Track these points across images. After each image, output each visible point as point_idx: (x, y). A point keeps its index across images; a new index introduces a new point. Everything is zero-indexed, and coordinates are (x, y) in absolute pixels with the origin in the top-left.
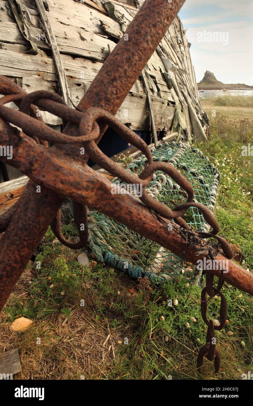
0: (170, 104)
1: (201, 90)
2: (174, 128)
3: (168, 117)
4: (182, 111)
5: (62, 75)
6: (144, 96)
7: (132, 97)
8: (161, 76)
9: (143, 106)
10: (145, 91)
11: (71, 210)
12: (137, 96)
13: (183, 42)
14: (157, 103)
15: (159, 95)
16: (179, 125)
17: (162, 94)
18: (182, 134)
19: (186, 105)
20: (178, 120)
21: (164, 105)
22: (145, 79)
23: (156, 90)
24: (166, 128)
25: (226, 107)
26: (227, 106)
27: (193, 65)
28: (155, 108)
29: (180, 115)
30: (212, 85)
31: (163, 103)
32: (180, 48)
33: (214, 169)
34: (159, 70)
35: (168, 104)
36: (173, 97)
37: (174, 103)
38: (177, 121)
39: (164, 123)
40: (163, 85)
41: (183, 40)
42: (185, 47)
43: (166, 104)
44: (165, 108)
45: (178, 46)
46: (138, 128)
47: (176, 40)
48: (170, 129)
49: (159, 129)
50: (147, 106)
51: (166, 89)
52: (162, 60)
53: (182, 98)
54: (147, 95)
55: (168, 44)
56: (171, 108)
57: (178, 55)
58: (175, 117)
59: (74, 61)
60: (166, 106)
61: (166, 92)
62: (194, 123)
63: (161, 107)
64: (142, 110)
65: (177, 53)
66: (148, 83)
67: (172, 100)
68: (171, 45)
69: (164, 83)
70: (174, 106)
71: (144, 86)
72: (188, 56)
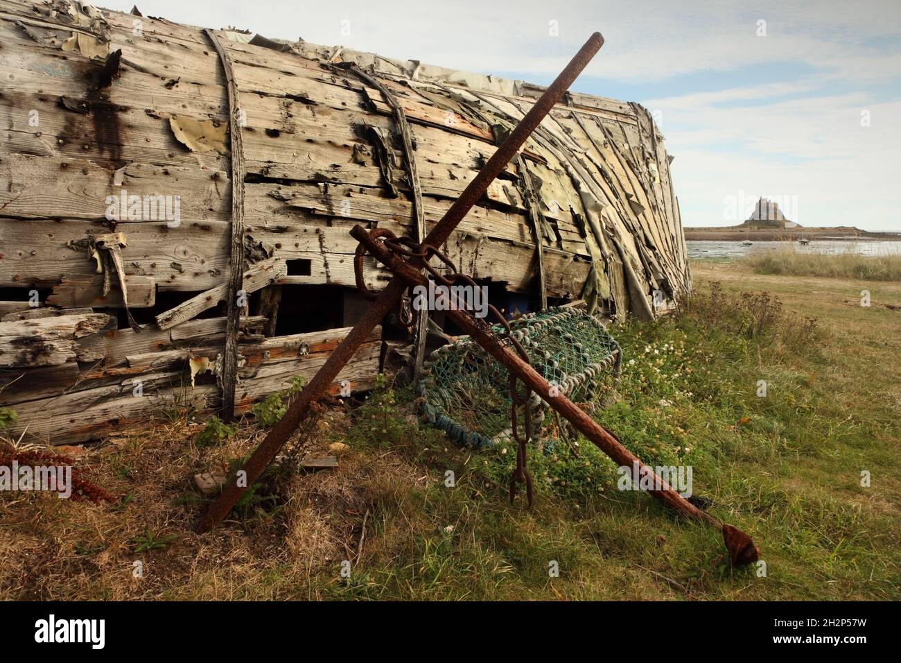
0: (580, 259)
2: (586, 295)
3: (575, 279)
4: (606, 271)
6: (533, 245)
7: (512, 247)
8: (570, 219)
9: (530, 260)
10: (535, 240)
12: (519, 246)
13: (656, 156)
14: (553, 257)
15: (559, 245)
16: (594, 292)
17: (564, 245)
18: (600, 305)
19: (619, 262)
20: (594, 283)
21: (567, 260)
22: (537, 225)
23: (554, 238)
24: (571, 295)
26: (782, 275)
27: (676, 195)
28: (550, 264)
29: (598, 276)
30: (773, 230)
31: (565, 257)
32: (647, 166)
34: (569, 210)
35: (576, 260)
36: (588, 250)
37: (588, 259)
38: (591, 285)
39: (566, 287)
40: (572, 232)
41: (656, 152)
42: (658, 164)
43: (572, 259)
44: (568, 264)
45: (642, 163)
46: (518, 289)
47: (641, 153)
48: (580, 297)
49: (558, 295)
50: (535, 261)
51: (576, 237)
52: (580, 195)
53: (608, 252)
54: (537, 245)
56: (583, 266)
58: (591, 278)
59: (438, 203)
60: (570, 261)
61: (574, 241)
62: (632, 292)
63: (561, 263)
64: (527, 265)
66: (541, 228)
67: (584, 253)
69: (575, 229)
70: (589, 263)
71: (534, 234)
72: (665, 178)
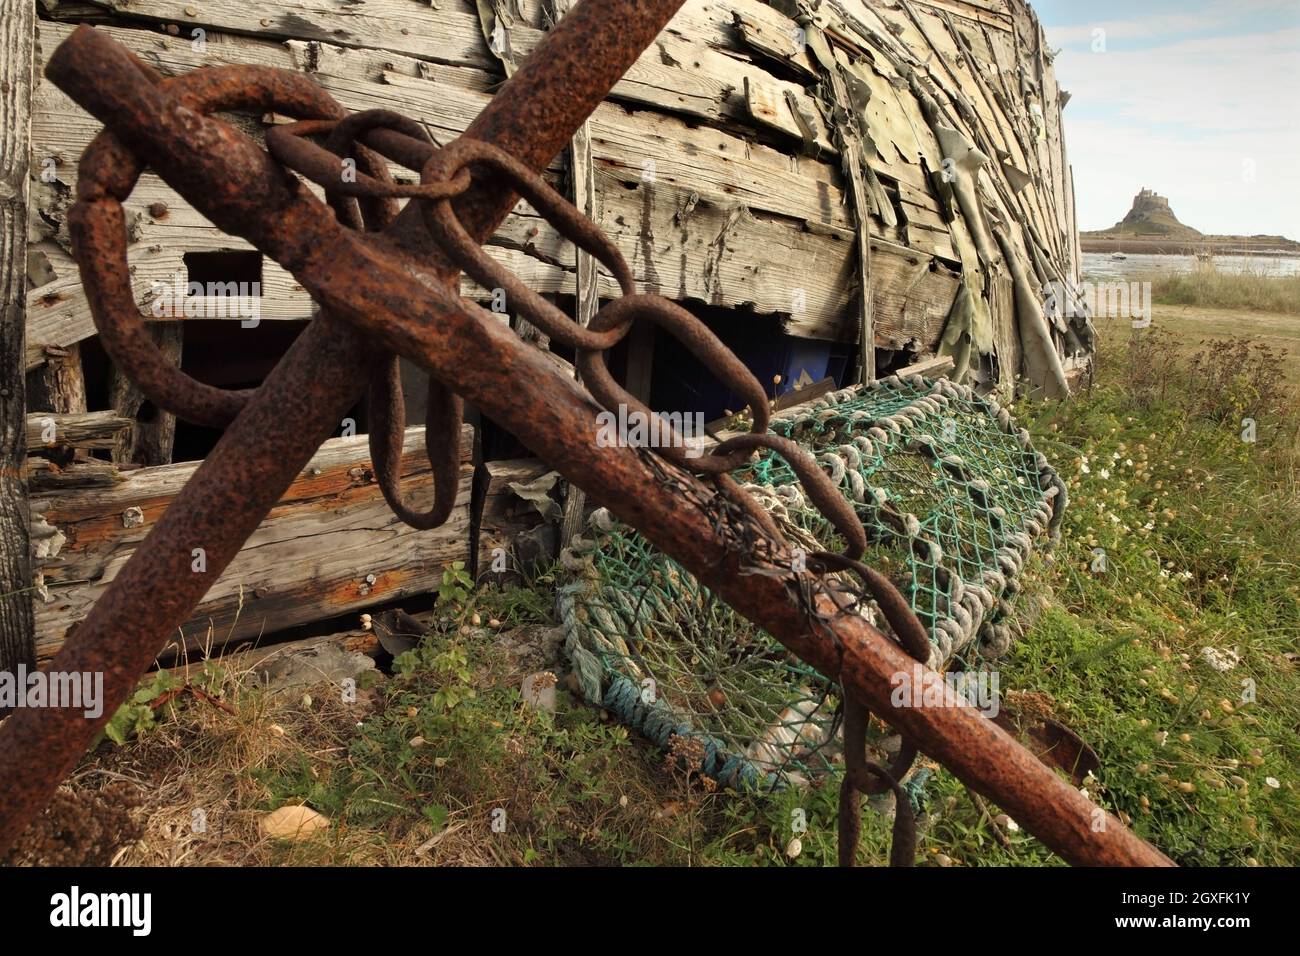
0: (941, 267)
1: (1116, 254)
2: (947, 344)
3: (929, 309)
4: (985, 294)
5: (581, 155)
6: (848, 233)
7: (804, 234)
8: (920, 181)
9: (840, 265)
10: (853, 220)
11: (542, 547)
12: (819, 233)
13: (1041, 89)
14: (889, 260)
15: (902, 236)
16: (965, 338)
17: (913, 235)
18: (974, 365)
19: (1007, 276)
20: (965, 319)
21: (916, 269)
22: (858, 186)
23: (891, 219)
24: (918, 343)
25: (1193, 308)
26: (1198, 306)
27: (1069, 161)
28: (882, 276)
29: (973, 307)
30: (1158, 238)
31: (913, 262)
32: (1027, 108)
33: (1045, 471)
34: (919, 162)
35: (933, 269)
36: (955, 249)
37: (955, 267)
38: (960, 324)
39: (911, 326)
40: (925, 208)
41: (1041, 82)
42: (1045, 105)
43: (926, 266)
44: (918, 277)
45: (1019, 100)
46: (813, 331)
47: (1017, 82)
48: (934, 348)
49: (892, 343)
50: (853, 268)
51: (933, 220)
52: (937, 135)
53: (992, 253)
54: (858, 232)
55: (984, 95)
56: (945, 281)
57: (1016, 129)
58: (958, 307)
59: (629, 119)
60: (923, 271)
61: (930, 229)
62: (1028, 336)
63: (905, 275)
64: (834, 276)
65: (1015, 123)
66: (867, 196)
67: (949, 255)
68: (997, 96)
69: (930, 203)
70: (955, 276)
71: (850, 205)
72: (1054, 132)
